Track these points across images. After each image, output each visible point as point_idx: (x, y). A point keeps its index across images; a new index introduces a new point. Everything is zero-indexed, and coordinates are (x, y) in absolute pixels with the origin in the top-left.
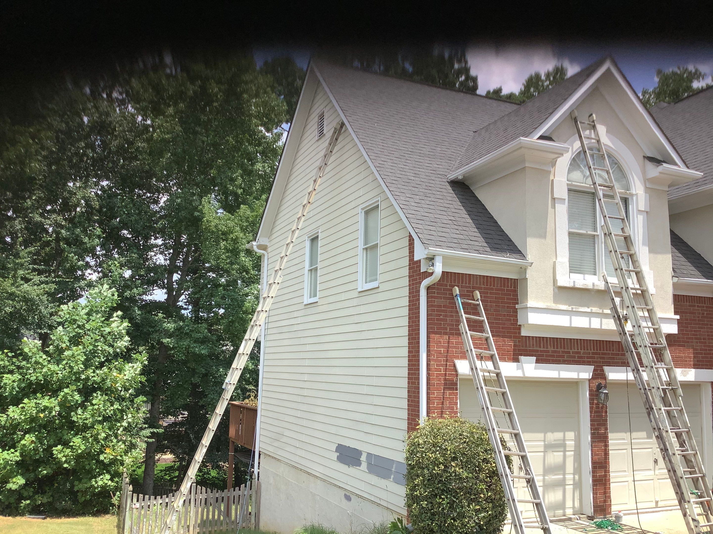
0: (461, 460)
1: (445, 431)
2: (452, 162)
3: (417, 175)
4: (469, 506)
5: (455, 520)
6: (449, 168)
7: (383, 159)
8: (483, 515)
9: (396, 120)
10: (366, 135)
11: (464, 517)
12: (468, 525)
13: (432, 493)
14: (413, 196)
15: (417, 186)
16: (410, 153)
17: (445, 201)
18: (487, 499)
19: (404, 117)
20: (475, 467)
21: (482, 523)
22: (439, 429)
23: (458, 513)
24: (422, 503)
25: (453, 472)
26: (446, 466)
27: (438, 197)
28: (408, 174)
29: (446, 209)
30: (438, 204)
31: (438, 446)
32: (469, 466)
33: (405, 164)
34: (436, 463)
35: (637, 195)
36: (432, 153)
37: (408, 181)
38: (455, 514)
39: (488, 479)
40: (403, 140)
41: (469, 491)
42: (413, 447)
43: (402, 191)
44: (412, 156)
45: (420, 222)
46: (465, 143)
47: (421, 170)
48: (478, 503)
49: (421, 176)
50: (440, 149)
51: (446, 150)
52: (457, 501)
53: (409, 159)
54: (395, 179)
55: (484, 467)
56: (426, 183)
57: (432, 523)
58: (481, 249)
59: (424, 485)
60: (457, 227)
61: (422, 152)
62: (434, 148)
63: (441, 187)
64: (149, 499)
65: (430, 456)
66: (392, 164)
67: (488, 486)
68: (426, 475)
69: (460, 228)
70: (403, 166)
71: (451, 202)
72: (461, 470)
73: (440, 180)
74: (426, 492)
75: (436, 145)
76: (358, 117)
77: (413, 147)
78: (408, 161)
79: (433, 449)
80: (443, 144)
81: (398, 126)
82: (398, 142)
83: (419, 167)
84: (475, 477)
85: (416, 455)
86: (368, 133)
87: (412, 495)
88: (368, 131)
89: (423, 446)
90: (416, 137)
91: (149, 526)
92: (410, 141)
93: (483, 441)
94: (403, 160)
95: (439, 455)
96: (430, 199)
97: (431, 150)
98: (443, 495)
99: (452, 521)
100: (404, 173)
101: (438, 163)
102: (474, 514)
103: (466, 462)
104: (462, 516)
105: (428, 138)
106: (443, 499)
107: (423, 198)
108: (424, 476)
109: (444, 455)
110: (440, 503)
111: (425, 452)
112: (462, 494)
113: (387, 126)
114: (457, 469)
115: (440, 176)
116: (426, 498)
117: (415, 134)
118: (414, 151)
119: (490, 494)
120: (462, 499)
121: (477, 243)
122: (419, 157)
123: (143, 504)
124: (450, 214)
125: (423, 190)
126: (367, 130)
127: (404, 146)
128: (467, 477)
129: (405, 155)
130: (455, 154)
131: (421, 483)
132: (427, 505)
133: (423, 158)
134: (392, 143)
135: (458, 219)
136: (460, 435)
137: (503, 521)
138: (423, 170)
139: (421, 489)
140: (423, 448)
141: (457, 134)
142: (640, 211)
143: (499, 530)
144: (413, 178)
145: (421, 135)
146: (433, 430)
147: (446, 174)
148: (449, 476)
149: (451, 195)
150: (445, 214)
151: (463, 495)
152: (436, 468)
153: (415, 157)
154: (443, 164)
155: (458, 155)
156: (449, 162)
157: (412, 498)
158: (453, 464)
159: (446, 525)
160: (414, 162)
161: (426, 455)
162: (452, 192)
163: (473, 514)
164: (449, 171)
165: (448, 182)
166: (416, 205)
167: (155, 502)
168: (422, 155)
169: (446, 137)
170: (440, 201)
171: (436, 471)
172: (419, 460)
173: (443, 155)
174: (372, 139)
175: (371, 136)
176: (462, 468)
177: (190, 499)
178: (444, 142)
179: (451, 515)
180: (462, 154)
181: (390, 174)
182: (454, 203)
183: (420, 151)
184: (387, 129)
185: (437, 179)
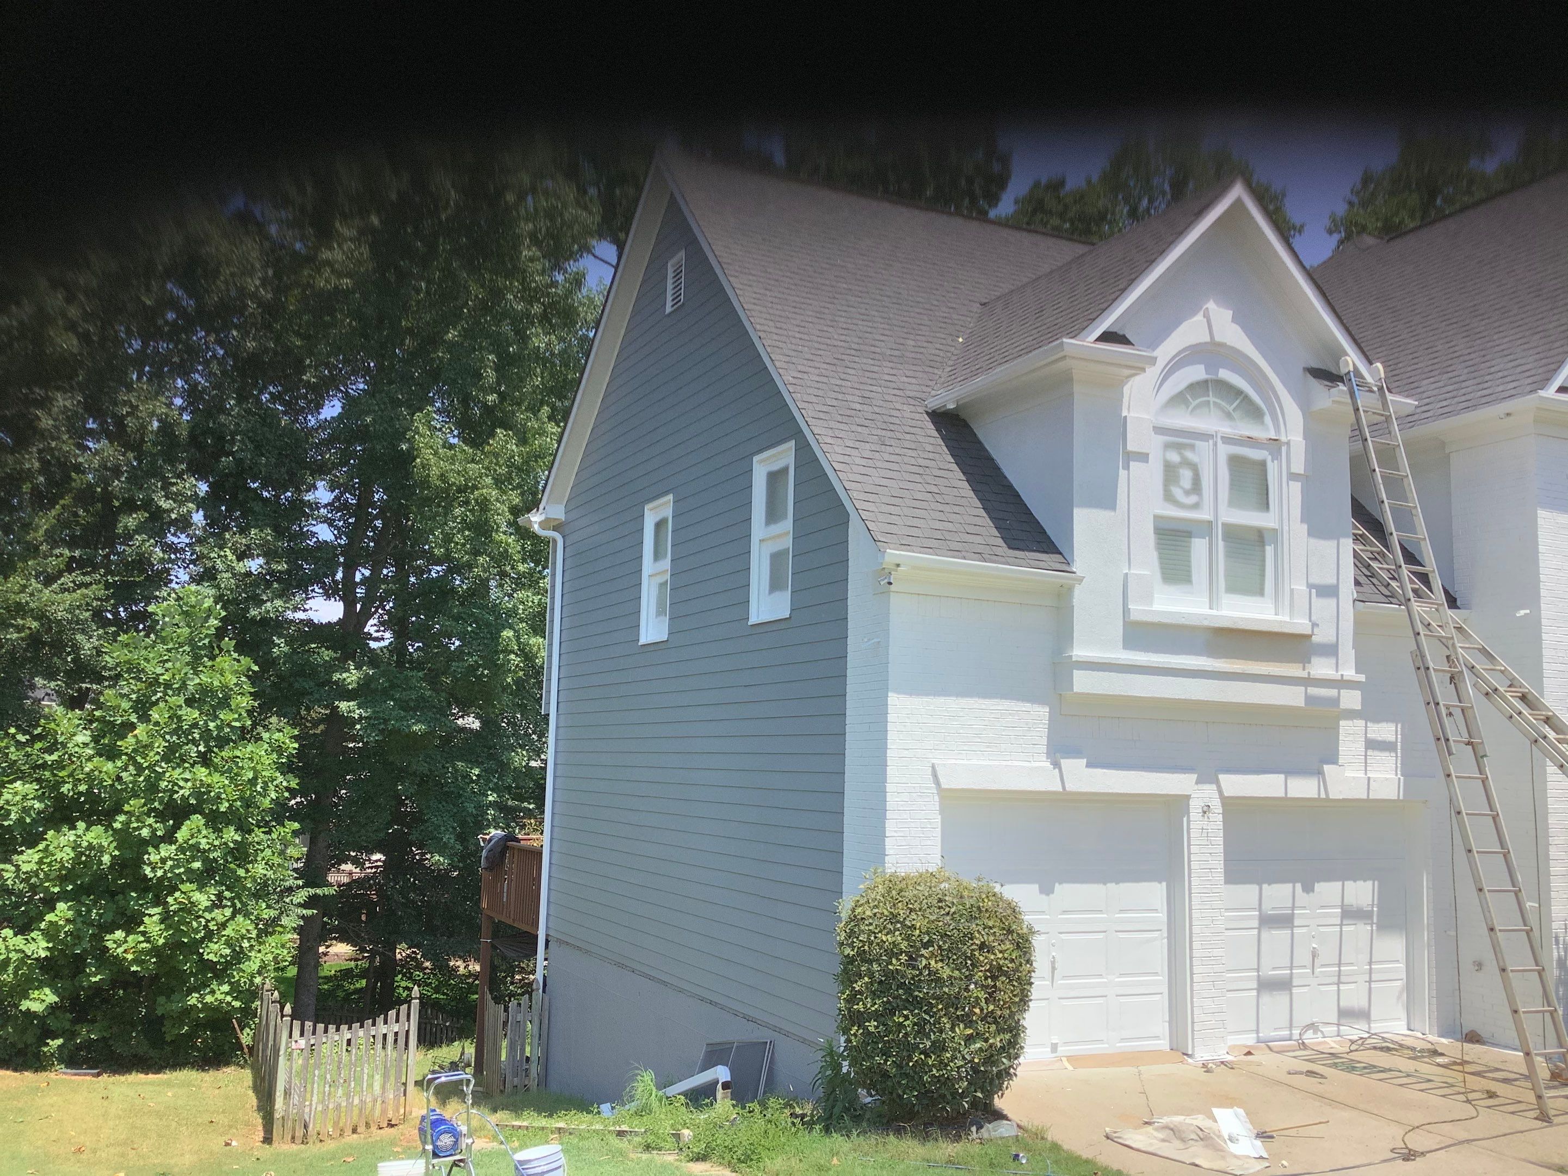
0: (940, 947)
1: (911, 894)
2: (936, 371)
3: (867, 401)
4: (952, 1029)
5: (927, 1056)
6: (930, 383)
7: (800, 368)
8: (978, 1045)
9: (827, 282)
10: (768, 317)
11: (944, 1049)
12: (952, 1064)
13: (887, 1006)
14: (857, 444)
15: (867, 423)
16: (853, 352)
17: (920, 453)
18: (986, 1016)
19: (842, 274)
20: (965, 960)
21: (976, 1060)
22: (901, 890)
23: (933, 1043)
24: (867, 1024)
25: (925, 967)
26: (911, 958)
27: (907, 444)
28: (850, 398)
29: (921, 471)
30: (906, 459)
31: (898, 922)
32: (955, 957)
33: (843, 376)
34: (893, 953)
35: (1288, 443)
36: (896, 353)
37: (849, 412)
38: (928, 1044)
39: (990, 980)
40: (840, 325)
41: (953, 1002)
42: (852, 924)
43: (837, 433)
44: (857, 359)
45: (871, 497)
46: (963, 329)
47: (874, 388)
48: (969, 1024)
49: (874, 402)
50: (912, 343)
51: (925, 344)
52: (932, 1021)
53: (852, 365)
54: (825, 409)
55: (981, 958)
56: (884, 417)
57: (886, 1061)
58: (987, 550)
59: (872, 992)
60: (941, 507)
61: (878, 350)
62: (902, 341)
63: (914, 423)
64: (326, 1031)
65: (884, 939)
66: (817, 379)
67: (989, 993)
68: (877, 975)
69: (947, 508)
70: (839, 382)
71: (931, 456)
72: (940, 964)
73: (913, 409)
74: (875, 1004)
75: (905, 336)
76: (751, 277)
77: (860, 341)
78: (849, 371)
79: (889, 926)
80: (920, 332)
81: (831, 295)
82: (830, 329)
83: (870, 382)
84: (966, 977)
85: (857, 938)
86: (771, 311)
87: (849, 1011)
88: (772, 308)
89: (871, 921)
90: (865, 317)
91: (325, 1083)
92: (855, 327)
93: (980, 911)
94: (839, 369)
95: (899, 938)
96: (890, 450)
97: (894, 346)
98: (906, 1009)
99: (923, 1057)
100: (840, 396)
101: (908, 373)
102: (963, 1043)
103: (949, 950)
104: (939, 1047)
105: (889, 319)
106: (907, 1018)
107: (877, 448)
108: (871, 974)
109: (908, 938)
110: (900, 1024)
111: (874, 933)
112: (940, 1007)
113: (809, 296)
114: (933, 962)
115: (911, 401)
116: (876, 1016)
117: (863, 311)
118: (862, 347)
119: (991, 1007)
120: (941, 1017)
121: (978, 539)
122: (872, 362)
123: (312, 1042)
124: (929, 479)
125: (879, 432)
126: (770, 305)
127: (843, 338)
128: (950, 977)
129: (844, 357)
130: (941, 354)
131: (867, 988)
132: (876, 1027)
133: (879, 363)
134: (818, 333)
135: (944, 490)
136: (940, 901)
137: (1016, 1058)
138: (879, 389)
139: (866, 998)
140: (871, 924)
141: (947, 310)
142: (1293, 477)
143: (1008, 1074)
144: (858, 407)
145: (876, 314)
146: (889, 892)
147: (923, 396)
148: (917, 976)
149: (932, 440)
150: (918, 479)
151: (942, 1009)
152: (894, 961)
153: (865, 360)
154: (918, 374)
155: (949, 354)
156: (931, 370)
157: (850, 1016)
158: (923, 952)
159: (911, 1064)
160: (860, 373)
161: (876, 937)
162: (936, 434)
163: (960, 1044)
164: (929, 390)
165: (927, 413)
166: (864, 462)
167: (337, 1038)
168: (877, 356)
169: (925, 317)
170: (910, 453)
171: (895, 965)
172: (863, 946)
173: (919, 356)
174: (779, 325)
175: (778, 319)
176: (942, 961)
177: (407, 1032)
178: (922, 327)
179: (921, 1046)
180: (956, 352)
181: (814, 399)
182: (937, 456)
183: (873, 349)
184: (808, 301)
185: (905, 407)
